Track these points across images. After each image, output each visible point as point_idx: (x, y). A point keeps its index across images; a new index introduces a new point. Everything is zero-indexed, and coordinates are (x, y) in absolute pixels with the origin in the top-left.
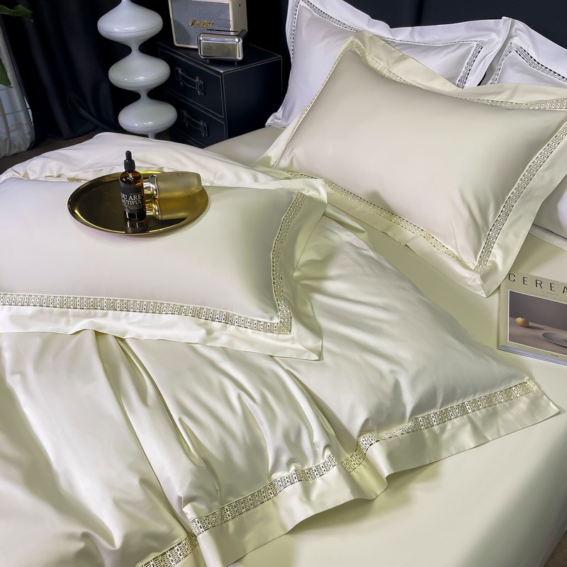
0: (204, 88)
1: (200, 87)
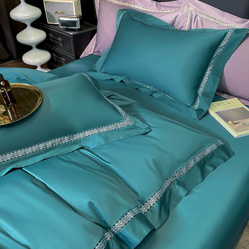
0: (63, 42)
1: (61, 42)
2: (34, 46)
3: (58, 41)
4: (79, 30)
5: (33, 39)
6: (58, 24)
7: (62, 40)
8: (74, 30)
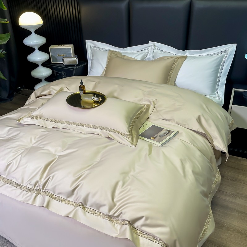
0: (66, 75)
1: (64, 75)
2: (43, 80)
3: (62, 74)
4: (77, 65)
5: (43, 74)
6: (62, 63)
7: (65, 73)
8: (74, 66)
